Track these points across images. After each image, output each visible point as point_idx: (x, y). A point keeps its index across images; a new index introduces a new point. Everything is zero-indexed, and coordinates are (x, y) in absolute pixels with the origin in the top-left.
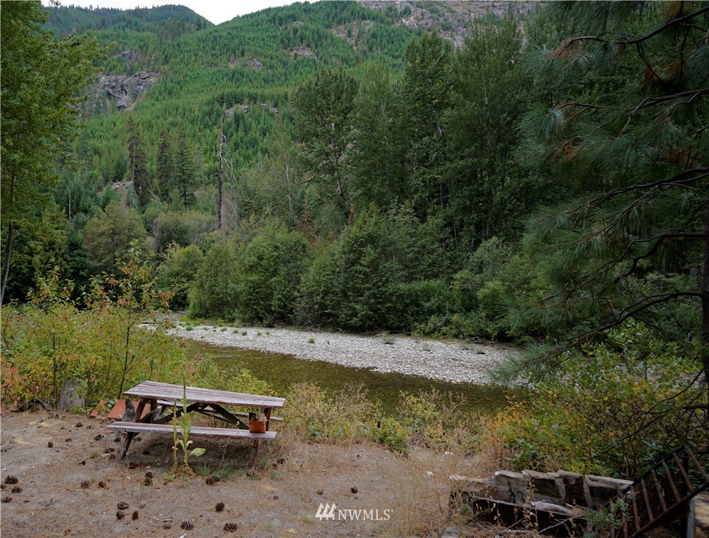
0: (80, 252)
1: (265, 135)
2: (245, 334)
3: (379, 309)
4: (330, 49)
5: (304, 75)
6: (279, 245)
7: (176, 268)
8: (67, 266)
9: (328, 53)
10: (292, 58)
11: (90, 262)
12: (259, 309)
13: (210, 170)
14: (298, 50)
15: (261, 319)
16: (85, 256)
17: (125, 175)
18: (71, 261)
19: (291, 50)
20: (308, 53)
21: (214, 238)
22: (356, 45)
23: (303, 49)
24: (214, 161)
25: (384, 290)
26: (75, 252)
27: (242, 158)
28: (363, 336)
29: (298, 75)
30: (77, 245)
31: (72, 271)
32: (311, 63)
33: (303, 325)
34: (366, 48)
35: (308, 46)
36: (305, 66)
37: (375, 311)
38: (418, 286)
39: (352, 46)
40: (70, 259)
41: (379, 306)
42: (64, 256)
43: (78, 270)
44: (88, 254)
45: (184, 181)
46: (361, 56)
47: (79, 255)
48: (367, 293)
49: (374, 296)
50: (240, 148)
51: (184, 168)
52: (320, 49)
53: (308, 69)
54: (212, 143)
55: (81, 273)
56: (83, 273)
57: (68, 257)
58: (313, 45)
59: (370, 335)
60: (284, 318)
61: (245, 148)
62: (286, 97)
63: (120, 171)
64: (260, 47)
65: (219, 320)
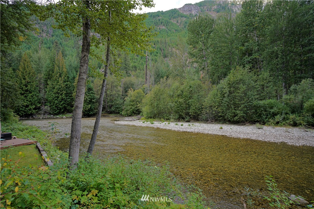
0: (93, 92)
1: (151, 54)
2: (182, 125)
3: (248, 113)
4: (171, 26)
5: (163, 35)
6: (192, 85)
7: (133, 98)
8: (87, 98)
9: (171, 28)
10: (158, 29)
11: (97, 96)
12: (182, 114)
13: (133, 66)
14: (160, 26)
15: (183, 118)
16: (94, 94)
17: (102, 67)
18: (89, 96)
19: (158, 26)
20: (164, 28)
21: (145, 88)
22: (180, 26)
23: (162, 26)
24: (134, 63)
25: (251, 104)
26: (90, 92)
27: (144, 62)
28: (239, 125)
29: (161, 35)
30: (91, 89)
31: (89, 100)
32: (165, 31)
33: (206, 121)
34: (183, 26)
35: (164, 25)
36: (163, 32)
37: (247, 114)
38: (267, 102)
39: (178, 26)
40: (89, 95)
41: (248, 112)
42: (86, 93)
43: (91, 99)
44: (96, 93)
45: (126, 68)
46: (182, 29)
47: (92, 93)
48: (242, 106)
49: (246, 107)
50: (143, 59)
51: (126, 63)
52: (168, 26)
53: (164, 33)
54: (133, 56)
55: (93, 100)
56: (94, 100)
57: (87, 94)
58: (165, 25)
59: (242, 125)
60: (196, 118)
61: (145, 58)
62: (158, 41)
63: (99, 66)
64: (147, 25)
65: (162, 119)
